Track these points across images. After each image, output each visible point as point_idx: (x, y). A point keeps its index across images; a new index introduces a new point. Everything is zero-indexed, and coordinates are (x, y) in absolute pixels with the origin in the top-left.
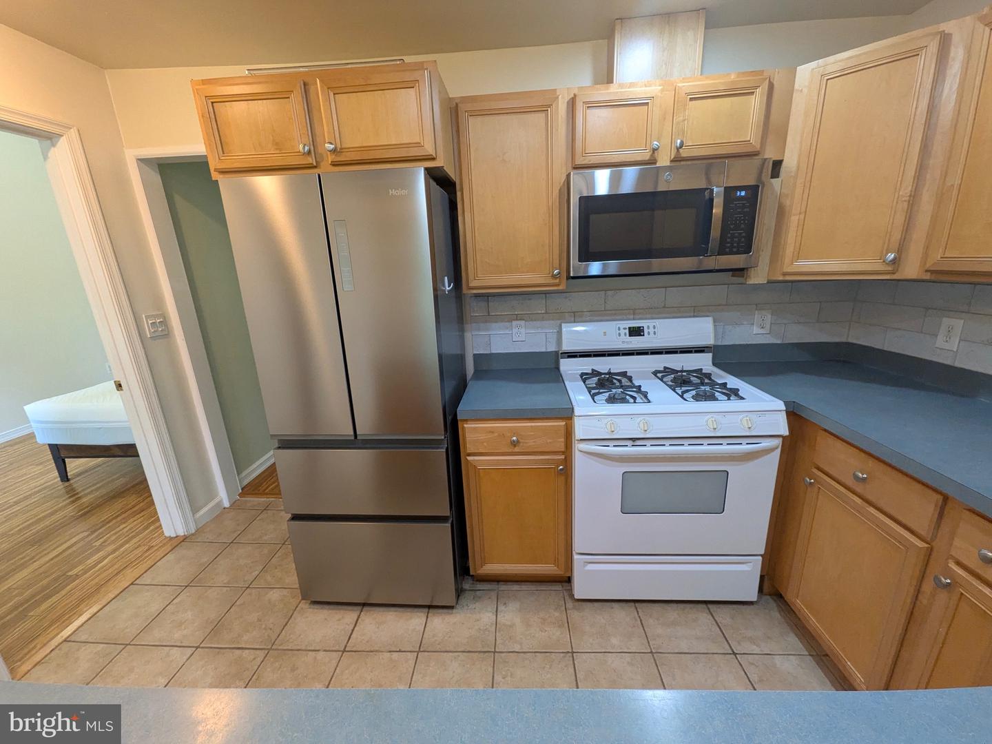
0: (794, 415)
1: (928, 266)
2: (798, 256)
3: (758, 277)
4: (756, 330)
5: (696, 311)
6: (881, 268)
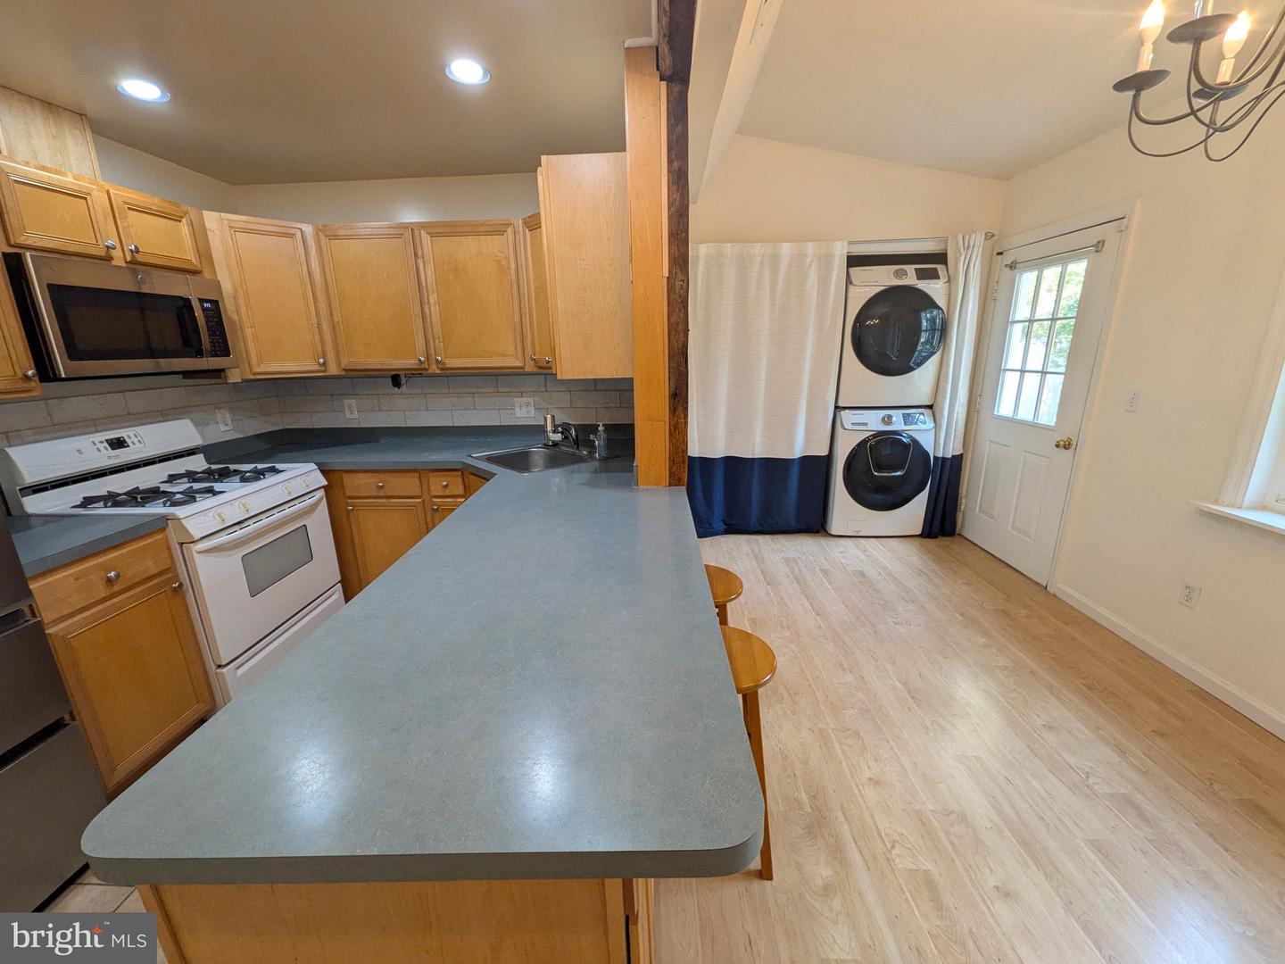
1: (343, 367)
2: (260, 361)
3: (234, 377)
4: (223, 428)
5: (165, 415)
6: (318, 368)
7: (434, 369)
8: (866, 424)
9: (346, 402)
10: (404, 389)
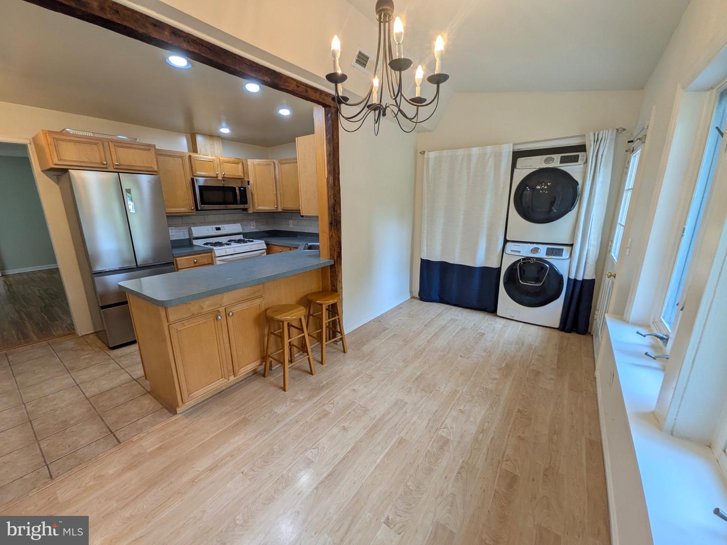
0: (267, 244)
1: (283, 209)
2: (258, 206)
3: (250, 211)
4: (252, 227)
5: (234, 222)
6: (274, 209)
8: (519, 252)
9: (290, 221)
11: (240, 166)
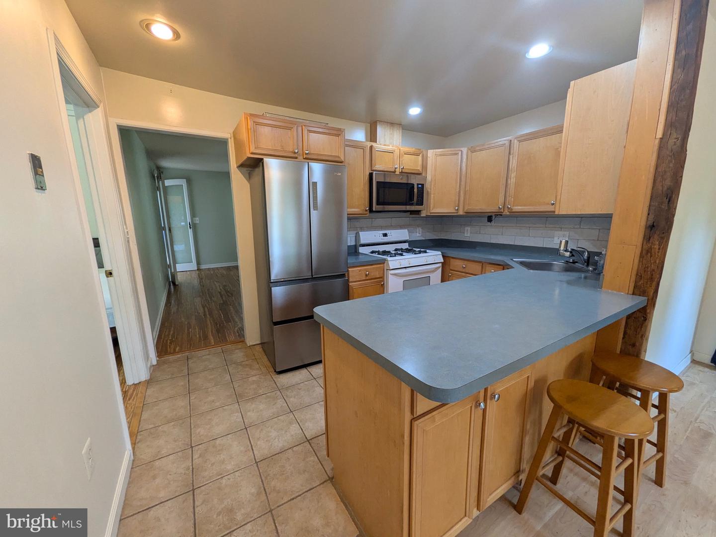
0: (444, 256)
1: (465, 211)
2: (434, 208)
3: (423, 214)
4: (418, 235)
5: (401, 227)
6: (455, 211)
7: (506, 212)
9: (466, 228)
10: (493, 223)
11: (420, 158)
